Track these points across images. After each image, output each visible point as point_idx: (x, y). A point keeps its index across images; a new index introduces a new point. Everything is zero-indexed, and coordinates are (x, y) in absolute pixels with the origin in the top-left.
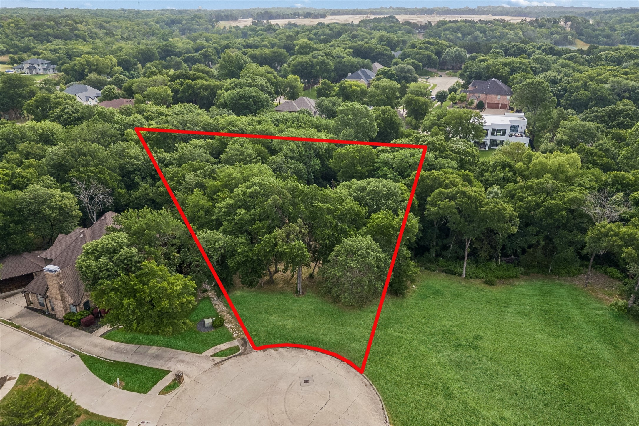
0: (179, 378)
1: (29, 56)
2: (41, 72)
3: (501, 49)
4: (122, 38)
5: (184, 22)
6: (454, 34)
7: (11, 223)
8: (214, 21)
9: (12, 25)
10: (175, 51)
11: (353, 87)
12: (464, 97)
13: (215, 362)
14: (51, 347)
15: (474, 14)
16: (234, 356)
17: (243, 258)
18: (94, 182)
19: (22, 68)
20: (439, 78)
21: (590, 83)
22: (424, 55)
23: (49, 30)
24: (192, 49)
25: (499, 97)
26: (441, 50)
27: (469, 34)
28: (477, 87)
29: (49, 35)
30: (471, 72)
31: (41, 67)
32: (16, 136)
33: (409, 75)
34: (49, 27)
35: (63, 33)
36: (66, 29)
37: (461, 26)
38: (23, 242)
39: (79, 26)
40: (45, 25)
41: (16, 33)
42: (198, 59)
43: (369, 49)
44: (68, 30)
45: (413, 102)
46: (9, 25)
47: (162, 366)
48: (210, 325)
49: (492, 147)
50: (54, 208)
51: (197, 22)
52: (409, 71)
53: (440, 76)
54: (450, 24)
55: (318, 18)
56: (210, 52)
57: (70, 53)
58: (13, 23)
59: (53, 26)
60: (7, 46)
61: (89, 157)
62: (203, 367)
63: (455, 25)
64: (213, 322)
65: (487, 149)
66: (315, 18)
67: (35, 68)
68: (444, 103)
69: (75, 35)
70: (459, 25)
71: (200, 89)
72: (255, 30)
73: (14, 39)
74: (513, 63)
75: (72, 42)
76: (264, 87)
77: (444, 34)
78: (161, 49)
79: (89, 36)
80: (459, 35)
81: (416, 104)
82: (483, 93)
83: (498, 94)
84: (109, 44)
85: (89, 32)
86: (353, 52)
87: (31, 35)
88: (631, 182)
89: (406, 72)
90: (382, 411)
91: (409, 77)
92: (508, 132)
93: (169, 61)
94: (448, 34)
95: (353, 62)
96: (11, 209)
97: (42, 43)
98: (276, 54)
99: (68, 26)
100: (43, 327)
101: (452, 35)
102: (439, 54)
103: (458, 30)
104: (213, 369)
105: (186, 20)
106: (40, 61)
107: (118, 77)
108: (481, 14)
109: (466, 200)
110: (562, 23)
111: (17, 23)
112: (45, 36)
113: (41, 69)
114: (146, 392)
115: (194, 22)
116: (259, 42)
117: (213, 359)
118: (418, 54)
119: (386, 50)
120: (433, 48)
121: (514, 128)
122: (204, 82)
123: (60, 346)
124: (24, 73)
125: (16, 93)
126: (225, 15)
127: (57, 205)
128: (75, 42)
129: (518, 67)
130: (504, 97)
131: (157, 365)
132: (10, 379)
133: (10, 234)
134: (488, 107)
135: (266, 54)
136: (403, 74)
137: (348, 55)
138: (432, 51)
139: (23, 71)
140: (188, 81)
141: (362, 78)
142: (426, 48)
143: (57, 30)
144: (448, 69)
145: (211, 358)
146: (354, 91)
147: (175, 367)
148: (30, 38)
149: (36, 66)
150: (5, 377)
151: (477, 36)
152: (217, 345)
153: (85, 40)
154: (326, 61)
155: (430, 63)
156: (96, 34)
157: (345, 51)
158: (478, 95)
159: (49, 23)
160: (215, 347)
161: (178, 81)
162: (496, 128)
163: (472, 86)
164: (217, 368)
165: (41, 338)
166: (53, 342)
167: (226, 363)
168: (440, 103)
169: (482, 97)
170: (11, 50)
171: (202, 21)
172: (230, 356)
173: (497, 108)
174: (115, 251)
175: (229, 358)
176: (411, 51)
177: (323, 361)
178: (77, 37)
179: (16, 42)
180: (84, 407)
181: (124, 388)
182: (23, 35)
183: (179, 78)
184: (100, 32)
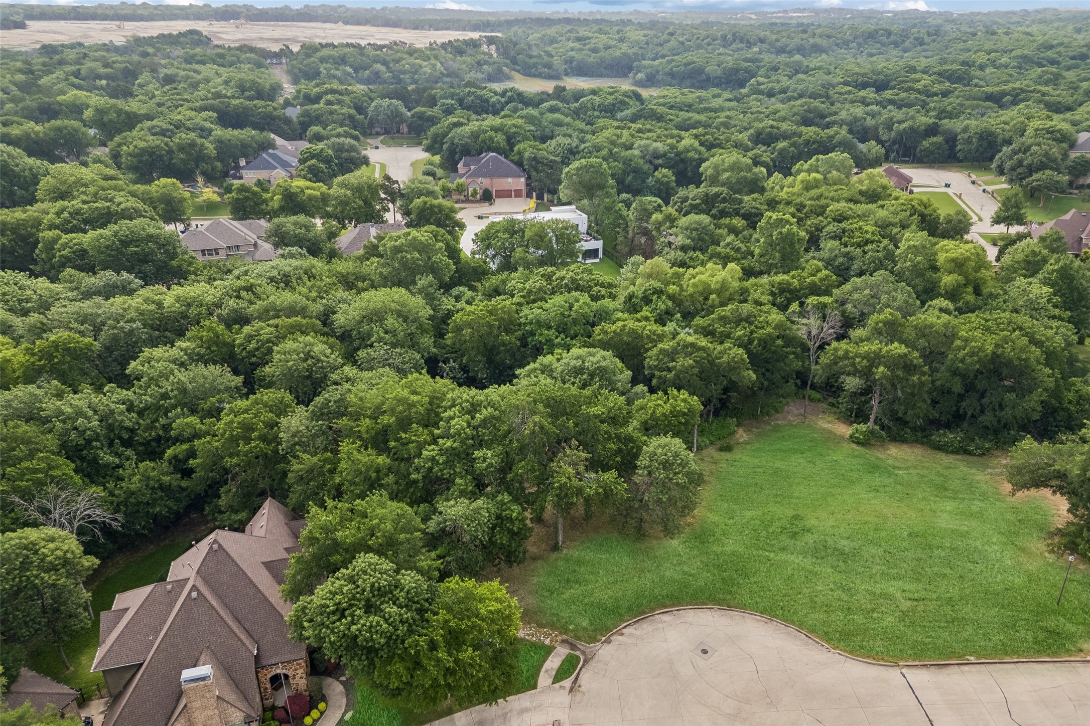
3: (452, 99)
6: (340, 67)
12: (462, 185)
13: (568, 688)
15: (311, 21)
16: (581, 669)
20: (375, 150)
21: (615, 150)
22: (343, 114)
25: (510, 180)
26: (359, 103)
27: (365, 67)
28: (471, 167)
30: (453, 144)
37: (345, 54)
52: (353, 149)
53: (377, 147)
55: (9, 29)
62: (561, 704)
63: (333, 53)
77: (328, 69)
80: (349, 69)
81: (440, 212)
82: (485, 177)
83: (507, 176)
86: (218, 117)
89: (348, 151)
90: (811, 641)
102: (361, 110)
104: (577, 698)
108: (325, 22)
110: (485, 47)
117: (561, 687)
118: (332, 113)
119: (275, 109)
120: (347, 100)
129: (515, 133)
130: (516, 180)
134: (498, 196)
136: (345, 154)
137: (212, 123)
138: (350, 107)
141: (275, 167)
142: (340, 103)
144: (378, 134)
145: (557, 685)
146: (310, 198)
152: (542, 666)
157: (203, 116)
158: (479, 181)
160: (543, 670)
163: (464, 166)
164: (578, 695)
167: (583, 682)
169: (484, 182)
172: (577, 671)
173: (510, 196)
175: (579, 674)
176: (319, 109)
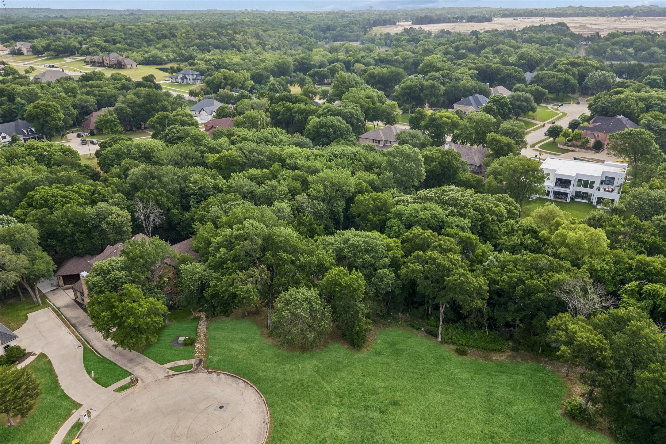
0: (134, 382)
1: (186, 66)
2: (191, 82)
4: (272, 48)
5: (338, 29)
6: (624, 49)
7: (78, 232)
8: (367, 28)
9: (183, 35)
10: (310, 64)
11: (444, 119)
12: (578, 134)
13: (168, 374)
14: (70, 336)
16: (184, 373)
17: (214, 291)
18: (152, 202)
19: (176, 78)
20: (576, 105)
22: (559, 78)
23: (211, 40)
24: (326, 62)
26: (586, 72)
27: (644, 50)
28: (597, 124)
29: (210, 44)
31: (191, 77)
32: (123, 153)
33: (525, 104)
34: (212, 37)
35: (222, 43)
36: (225, 39)
37: (636, 40)
38: (84, 248)
39: (237, 36)
40: (209, 35)
41: (185, 43)
42: (325, 74)
43: (497, 70)
44: (226, 40)
45: (495, 142)
46: (181, 35)
47: (130, 369)
48: (182, 342)
49: (576, 200)
50: (109, 224)
51: (351, 28)
52: (527, 100)
53: (578, 103)
54: (623, 38)
55: (482, 22)
56: (338, 67)
57: (221, 63)
58: (184, 33)
59: (215, 36)
60: (175, 55)
61: (156, 181)
62: (157, 377)
63: (628, 38)
64: (185, 340)
65: (568, 201)
66: (478, 22)
67: (187, 78)
68: (557, 139)
69: (232, 45)
70: (633, 38)
71: (296, 112)
72: (400, 40)
73: (182, 48)
74: (652, 98)
75: (227, 52)
76: (353, 114)
77: (611, 49)
78: (298, 62)
79: (244, 46)
82: (603, 132)
84: (257, 54)
85: (244, 42)
86: (478, 74)
87: (195, 45)
88: (654, 271)
89: (522, 101)
91: (525, 107)
92: (597, 185)
93: (294, 77)
94: (616, 49)
95: (468, 87)
96: (79, 221)
97: (202, 52)
98: (394, 74)
99: (228, 36)
100: (76, 318)
101: (621, 50)
102: (582, 77)
103: (631, 44)
104: (163, 380)
105: (341, 26)
106: (191, 72)
107: (242, 93)
109: (434, 267)
111: (188, 33)
112: (207, 46)
113: (191, 79)
114: (106, 387)
115: (348, 29)
116: (392, 56)
117: (168, 372)
118: (553, 77)
119: (516, 71)
120: (575, 70)
121: (608, 181)
122: (302, 106)
123: (76, 336)
124: (178, 83)
125: (151, 107)
126: (383, 20)
127: (112, 221)
128: (230, 52)
129: (656, 104)
131: (127, 367)
132: (34, 354)
133: (75, 241)
135: (383, 74)
136: (518, 103)
137: (471, 77)
138: (573, 75)
139: (177, 81)
140: (288, 104)
141: (471, 105)
142: (567, 71)
143: (218, 40)
145: (168, 370)
146: (444, 123)
147: (138, 371)
148: (195, 47)
149: (187, 76)
150: (31, 353)
151: (654, 52)
153: (239, 50)
154: (436, 85)
155: (566, 87)
156: (250, 44)
157: (470, 72)
158: (596, 134)
159: (212, 34)
160: (175, 362)
161: (281, 103)
162: (583, 179)
163: (593, 122)
164: (167, 379)
165: (69, 327)
166: (73, 333)
167: (175, 377)
168: (552, 139)
169: (601, 136)
170: (178, 58)
171: (356, 28)
172: (181, 372)
174: (109, 272)
175: (180, 374)
176: (546, 74)
177: (246, 393)
178: (233, 46)
179: (183, 51)
180: (63, 388)
181: (95, 380)
182: (190, 45)
183: (283, 100)
184: (254, 41)
